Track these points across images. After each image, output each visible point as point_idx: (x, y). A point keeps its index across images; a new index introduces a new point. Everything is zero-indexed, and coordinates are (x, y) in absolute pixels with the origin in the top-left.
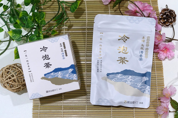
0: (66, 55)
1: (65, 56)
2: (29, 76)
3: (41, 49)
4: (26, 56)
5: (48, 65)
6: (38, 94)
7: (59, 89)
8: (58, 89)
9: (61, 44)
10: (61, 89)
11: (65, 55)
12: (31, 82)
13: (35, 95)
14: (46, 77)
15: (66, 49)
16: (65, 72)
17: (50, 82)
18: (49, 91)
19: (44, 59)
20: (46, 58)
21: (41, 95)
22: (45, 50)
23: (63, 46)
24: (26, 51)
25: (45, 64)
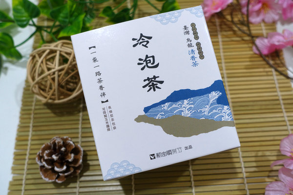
0: (202, 57)
1: (198, 59)
2: (103, 115)
3: (135, 42)
4: (95, 60)
5: (153, 84)
6: (129, 164)
7: (186, 148)
8: (183, 149)
9: (185, 28)
10: (190, 147)
11: (197, 55)
12: (109, 130)
13: (120, 166)
14: (149, 114)
15: (199, 41)
16: (199, 99)
17: (159, 128)
18: (158, 155)
19: (142, 66)
20: (149, 65)
21: (135, 168)
22: (145, 43)
23: (191, 32)
24: (94, 47)
25: (145, 80)
